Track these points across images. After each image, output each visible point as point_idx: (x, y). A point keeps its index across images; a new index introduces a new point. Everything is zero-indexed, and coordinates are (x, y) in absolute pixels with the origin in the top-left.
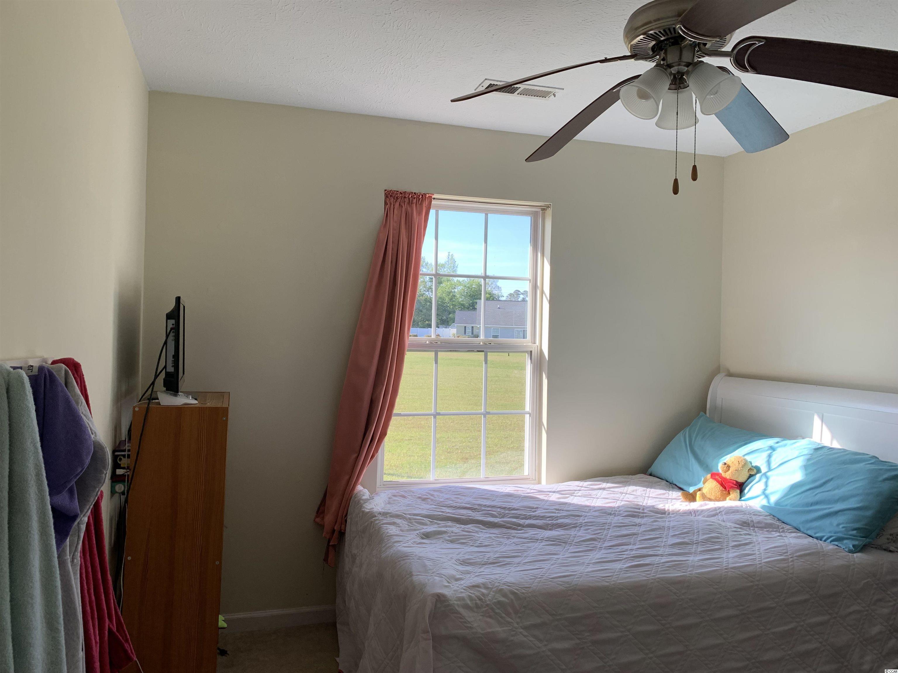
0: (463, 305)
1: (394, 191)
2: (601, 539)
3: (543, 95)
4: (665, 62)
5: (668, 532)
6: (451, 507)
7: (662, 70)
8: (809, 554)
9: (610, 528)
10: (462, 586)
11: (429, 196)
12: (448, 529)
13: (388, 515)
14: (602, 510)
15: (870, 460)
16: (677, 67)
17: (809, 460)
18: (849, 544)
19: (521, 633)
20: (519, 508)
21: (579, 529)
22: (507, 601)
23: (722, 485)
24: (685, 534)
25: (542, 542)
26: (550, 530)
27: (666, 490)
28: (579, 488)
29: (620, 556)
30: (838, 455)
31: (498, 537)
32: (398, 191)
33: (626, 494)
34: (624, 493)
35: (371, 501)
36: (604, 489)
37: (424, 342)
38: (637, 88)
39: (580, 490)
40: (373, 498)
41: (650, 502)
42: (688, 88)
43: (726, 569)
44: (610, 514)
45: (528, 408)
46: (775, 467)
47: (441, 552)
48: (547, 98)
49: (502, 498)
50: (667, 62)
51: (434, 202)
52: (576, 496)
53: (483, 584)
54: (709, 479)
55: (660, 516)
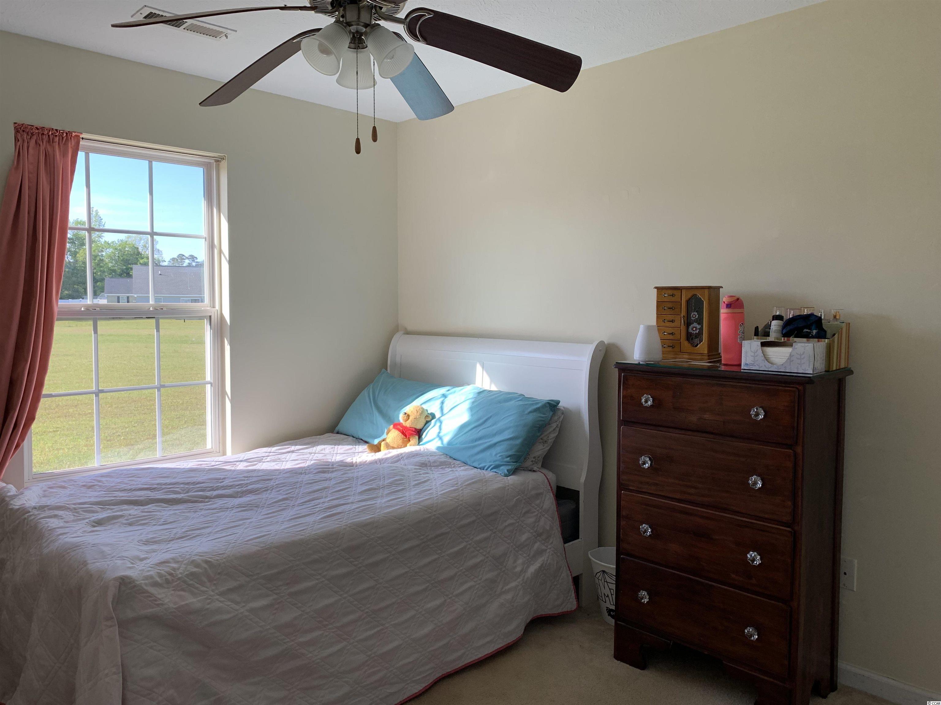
0: (114, 271)
1: (28, 125)
2: (293, 497)
3: (214, 34)
4: (344, 19)
5: (356, 482)
6: (125, 490)
7: (342, 28)
8: (473, 483)
9: (301, 487)
10: (149, 565)
11: (76, 136)
12: (124, 512)
13: (46, 509)
14: (292, 471)
15: (518, 398)
16: (356, 26)
17: (473, 402)
18: (504, 469)
19: (217, 600)
20: (204, 481)
21: (270, 492)
22: (201, 571)
23: (403, 433)
24: (371, 481)
25: (232, 510)
26: (240, 497)
27: (352, 445)
28: (267, 454)
29: (313, 510)
30: (495, 396)
31: (184, 512)
32: (33, 126)
33: (315, 453)
34: (313, 453)
35: (20, 496)
36: (293, 452)
37: (79, 308)
38: (318, 42)
39: (268, 456)
40: (23, 493)
41: (338, 458)
42: (366, 49)
43: (409, 505)
44: (301, 474)
45: (208, 378)
46: (446, 412)
47: (119, 536)
48: (218, 38)
49: (183, 474)
50: (346, 20)
51: (82, 143)
52: (264, 462)
53: (173, 559)
54: (391, 430)
55: (348, 468)
